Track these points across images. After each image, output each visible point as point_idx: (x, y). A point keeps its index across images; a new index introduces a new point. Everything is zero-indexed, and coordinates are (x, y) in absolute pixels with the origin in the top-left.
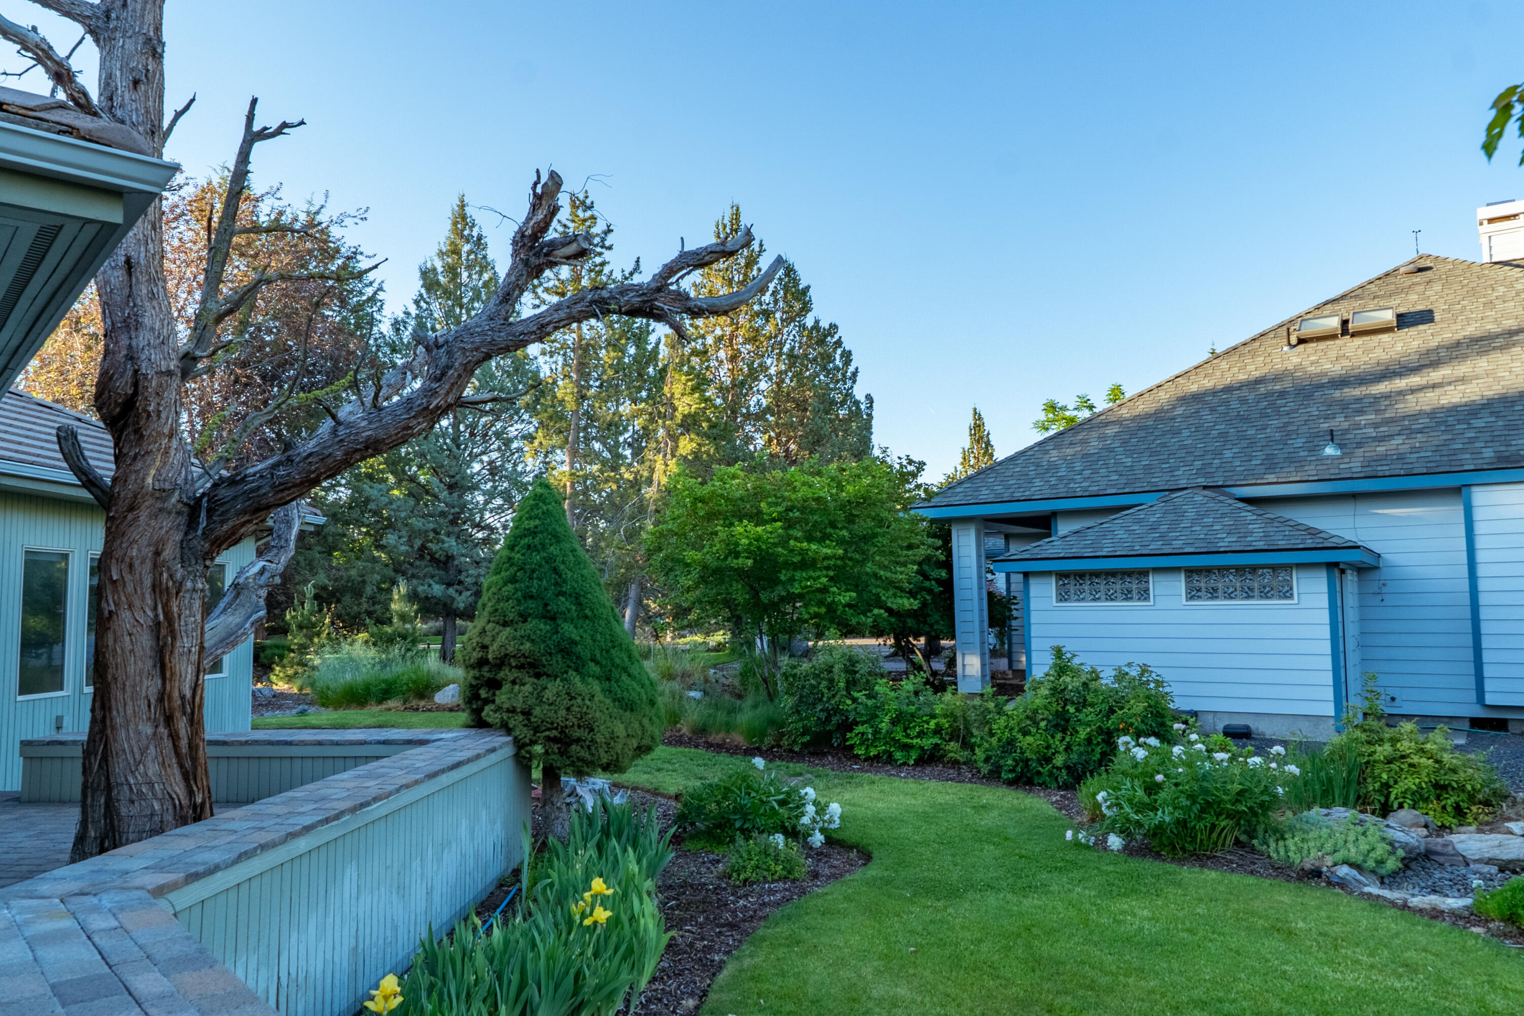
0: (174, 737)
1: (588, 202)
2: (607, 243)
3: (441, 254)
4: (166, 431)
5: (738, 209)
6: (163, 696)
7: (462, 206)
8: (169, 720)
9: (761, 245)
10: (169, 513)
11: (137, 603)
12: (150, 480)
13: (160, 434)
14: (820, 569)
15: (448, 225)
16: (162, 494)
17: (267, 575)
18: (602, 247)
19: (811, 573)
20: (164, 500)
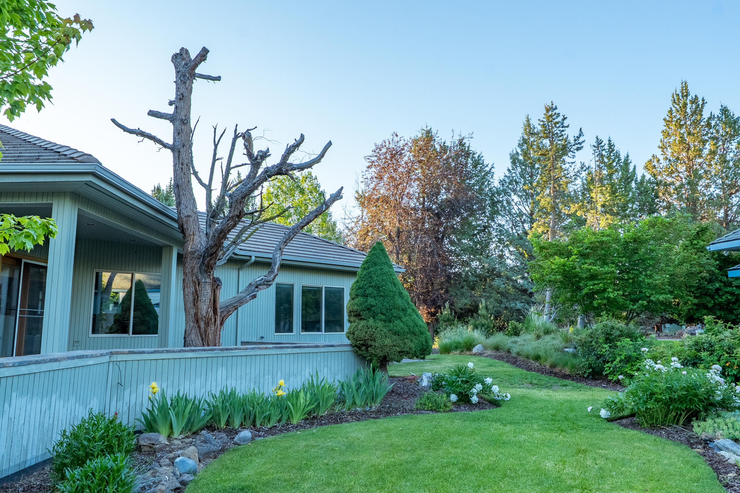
0: (199, 327)
1: (554, 106)
2: (565, 124)
3: (520, 145)
4: (191, 233)
5: (686, 83)
6: (196, 314)
7: (528, 121)
8: (197, 321)
9: (703, 100)
10: (195, 259)
11: (189, 286)
12: (189, 249)
13: (190, 235)
14: (600, 279)
15: (522, 130)
16: (193, 253)
17: (263, 281)
18: (562, 127)
19: (596, 282)
20: (193, 254)
